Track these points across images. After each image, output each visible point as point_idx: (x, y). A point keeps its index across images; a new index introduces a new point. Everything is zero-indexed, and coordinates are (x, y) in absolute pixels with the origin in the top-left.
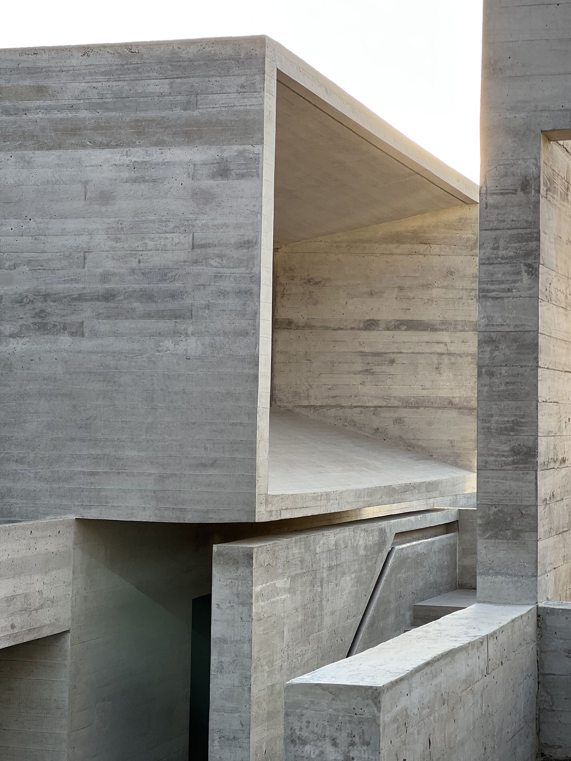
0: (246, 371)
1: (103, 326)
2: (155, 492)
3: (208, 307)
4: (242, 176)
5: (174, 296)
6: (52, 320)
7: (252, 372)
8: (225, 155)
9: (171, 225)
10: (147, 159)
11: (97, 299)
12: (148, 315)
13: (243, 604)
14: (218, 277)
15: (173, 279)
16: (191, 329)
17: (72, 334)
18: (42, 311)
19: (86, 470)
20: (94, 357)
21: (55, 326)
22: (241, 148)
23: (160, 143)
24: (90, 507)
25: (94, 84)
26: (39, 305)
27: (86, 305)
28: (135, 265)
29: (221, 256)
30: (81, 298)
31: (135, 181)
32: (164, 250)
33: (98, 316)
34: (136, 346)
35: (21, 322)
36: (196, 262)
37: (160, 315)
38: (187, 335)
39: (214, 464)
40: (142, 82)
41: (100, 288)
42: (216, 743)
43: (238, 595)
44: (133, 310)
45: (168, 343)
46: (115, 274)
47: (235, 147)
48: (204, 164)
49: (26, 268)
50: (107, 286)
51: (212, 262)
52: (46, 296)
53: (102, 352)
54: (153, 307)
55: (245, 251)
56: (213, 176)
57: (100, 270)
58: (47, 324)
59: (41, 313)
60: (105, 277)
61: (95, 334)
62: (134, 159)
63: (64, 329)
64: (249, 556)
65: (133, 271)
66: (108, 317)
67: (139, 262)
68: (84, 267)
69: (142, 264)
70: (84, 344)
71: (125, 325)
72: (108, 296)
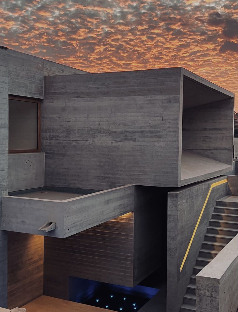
0: (176, 151)
1: (141, 139)
2: (153, 179)
3: (166, 135)
4: (175, 102)
5: (158, 132)
6: (128, 137)
7: (177, 151)
8: (170, 97)
9: (157, 115)
10: (151, 98)
11: (139, 133)
12: (152, 137)
13: (175, 207)
14: (169, 128)
15: (158, 128)
16: (162, 140)
17: (133, 141)
18: (126, 135)
19: (137, 173)
20: (139, 146)
21: (129, 139)
22: (175, 95)
23: (154, 94)
24: (138, 182)
25: (138, 80)
26: (125, 134)
27: (137, 134)
28: (148, 124)
29: (169, 122)
30: (135, 132)
31: (148, 104)
32: (155, 121)
33: (139, 137)
34: (149, 144)
35: (121, 138)
36: (163, 124)
37: (154, 137)
38: (161, 142)
39: (168, 173)
40: (150, 79)
41: (140, 130)
42: (169, 239)
43: (174, 205)
44: (148, 135)
45: (156, 143)
46: (143, 127)
47: (173, 95)
48: (165, 99)
49: (122, 125)
50: (142, 130)
51: (167, 124)
52: (127, 132)
54: (153, 135)
55: (175, 121)
56: (167, 103)
57: (139, 126)
59: (126, 136)
60: (141, 127)
61: (139, 141)
62: (148, 98)
63: (131, 140)
64: (177, 195)
65: (148, 126)
66: (142, 137)
68: (136, 125)
69: (150, 124)
70: (136, 143)
71: (146, 139)
72: (142, 132)
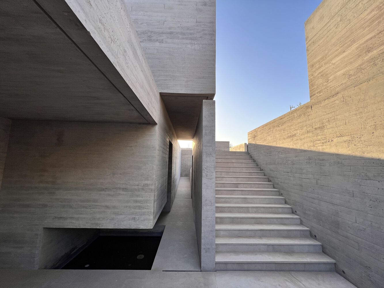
1: (169, 41)
2: (185, 85)
3: (201, 37)
4: (210, 6)
5: (191, 34)
6: (153, 38)
7: (214, 54)
9: (190, 16)
11: (168, 34)
12: (183, 39)
13: (212, 116)
15: (191, 30)
17: (159, 42)
18: (150, 36)
19: (163, 79)
20: (166, 49)
21: (154, 40)
24: (164, 89)
26: (149, 34)
27: (164, 35)
28: (179, 25)
29: (204, 25)
30: (162, 33)
31: (179, 5)
32: (188, 22)
33: (168, 38)
34: (179, 46)
35: (143, 38)
36: (197, 26)
37: (187, 39)
38: (195, 44)
39: (203, 78)
41: (169, 31)
44: (179, 37)
45: (189, 46)
46: (173, 28)
48: (199, 2)
49: (145, 24)
50: (171, 30)
51: (202, 26)
52: (152, 32)
53: (169, 47)
54: (185, 37)
56: (202, 5)
57: (169, 26)
58: (152, 39)
60: (170, 28)
61: (166, 42)
63: (157, 41)
64: (214, 103)
65: (179, 27)
66: (171, 38)
67: (181, 25)
68: (164, 25)
69: (181, 26)
70: (163, 45)
71: (176, 41)
72: (171, 33)
